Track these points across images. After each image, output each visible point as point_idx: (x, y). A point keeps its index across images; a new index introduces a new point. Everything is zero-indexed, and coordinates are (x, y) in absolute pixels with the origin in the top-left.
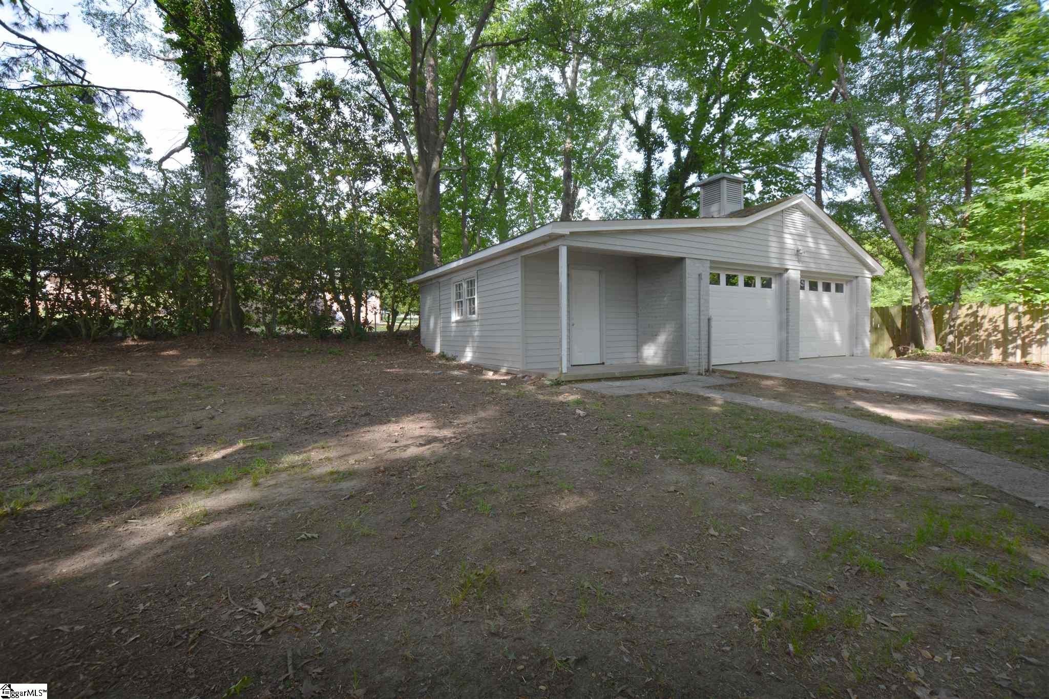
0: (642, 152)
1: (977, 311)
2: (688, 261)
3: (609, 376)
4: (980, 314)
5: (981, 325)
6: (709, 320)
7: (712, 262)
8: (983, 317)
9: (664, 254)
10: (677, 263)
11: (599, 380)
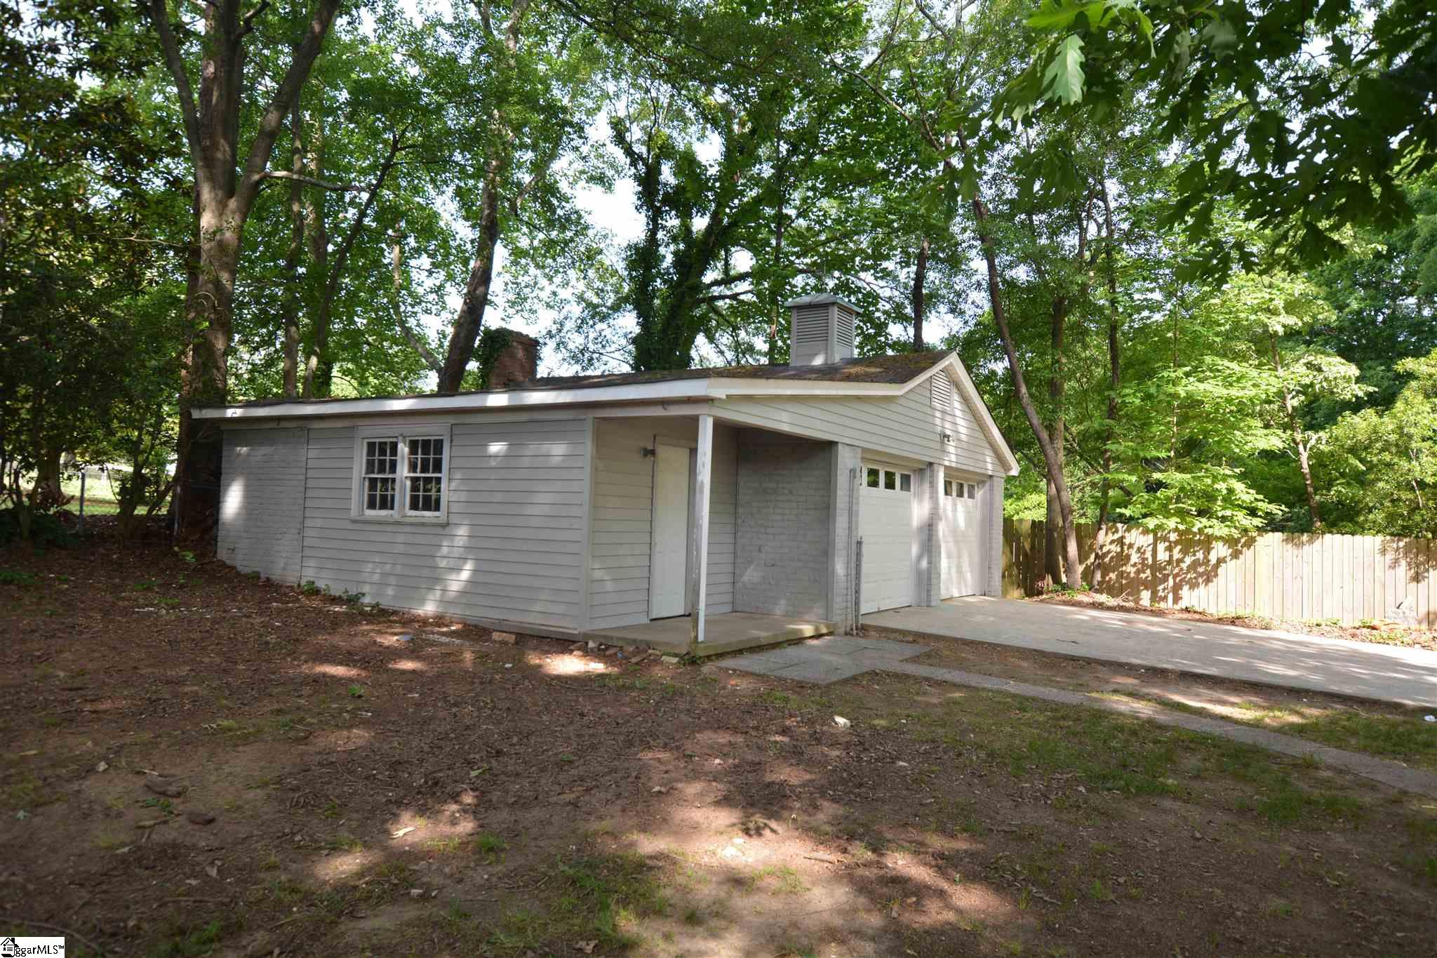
0: (644, 212)
1: (1123, 537)
2: (840, 446)
3: (753, 645)
4: (1127, 541)
5: (1128, 557)
6: (859, 543)
7: (865, 450)
8: (1130, 546)
9: (786, 428)
10: (827, 447)
11: (740, 652)
